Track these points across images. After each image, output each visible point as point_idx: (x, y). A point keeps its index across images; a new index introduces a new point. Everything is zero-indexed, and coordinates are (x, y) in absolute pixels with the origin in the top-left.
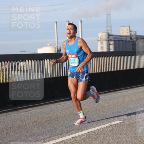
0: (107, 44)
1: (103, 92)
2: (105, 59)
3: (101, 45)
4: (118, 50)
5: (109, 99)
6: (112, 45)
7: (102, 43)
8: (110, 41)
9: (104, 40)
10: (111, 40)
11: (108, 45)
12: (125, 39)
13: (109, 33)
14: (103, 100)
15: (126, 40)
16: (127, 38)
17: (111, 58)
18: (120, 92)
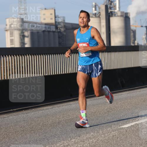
0: (21, 35)
1: (15, 110)
2: (17, 58)
3: (11, 37)
4: (36, 46)
5: (24, 121)
6: (27, 37)
7: (12, 34)
8: (24, 31)
9: (15, 30)
10: (26, 30)
11: (22, 37)
12: (47, 28)
13: (22, 19)
14: (15, 121)
15: (49, 30)
16: (51, 26)
17: (27, 58)
18: (40, 110)
